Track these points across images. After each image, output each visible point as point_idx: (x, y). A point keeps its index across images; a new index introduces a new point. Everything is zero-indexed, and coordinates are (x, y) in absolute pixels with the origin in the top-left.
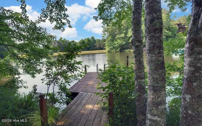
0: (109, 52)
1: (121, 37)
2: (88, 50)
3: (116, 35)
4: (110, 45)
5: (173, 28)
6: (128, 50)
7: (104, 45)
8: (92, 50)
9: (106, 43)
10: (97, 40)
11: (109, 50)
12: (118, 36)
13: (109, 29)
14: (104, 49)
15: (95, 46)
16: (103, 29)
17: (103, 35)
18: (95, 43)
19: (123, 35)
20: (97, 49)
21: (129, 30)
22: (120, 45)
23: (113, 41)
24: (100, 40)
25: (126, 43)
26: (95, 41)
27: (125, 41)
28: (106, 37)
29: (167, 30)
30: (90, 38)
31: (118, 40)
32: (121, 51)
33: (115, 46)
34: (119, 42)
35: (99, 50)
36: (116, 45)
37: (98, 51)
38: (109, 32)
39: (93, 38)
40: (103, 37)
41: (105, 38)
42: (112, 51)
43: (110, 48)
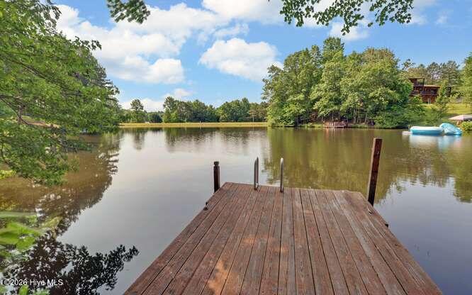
0: (273, 126)
1: (297, 101)
2: (236, 120)
3: (287, 96)
4: (277, 113)
5: (404, 85)
6: (310, 124)
7: (265, 114)
8: (242, 121)
9: (269, 110)
10: (253, 104)
11: (274, 122)
12: (291, 98)
13: (275, 85)
14: (265, 120)
15: (248, 115)
16: (264, 83)
17: (263, 96)
18: (249, 109)
19: (301, 96)
20: (251, 120)
21: (312, 88)
22: (294, 115)
23: (282, 107)
24: (257, 105)
25: (306, 113)
26: (249, 106)
27: (304, 107)
28: (269, 98)
29: (392, 89)
30: (241, 100)
31: (291, 105)
32: (295, 126)
33: (284, 116)
34: (294, 108)
35: (255, 121)
36: (287, 115)
37: (253, 123)
38: (275, 90)
39: (245, 101)
40: (264, 98)
41: (266, 101)
42: (280, 124)
43: (275, 118)
